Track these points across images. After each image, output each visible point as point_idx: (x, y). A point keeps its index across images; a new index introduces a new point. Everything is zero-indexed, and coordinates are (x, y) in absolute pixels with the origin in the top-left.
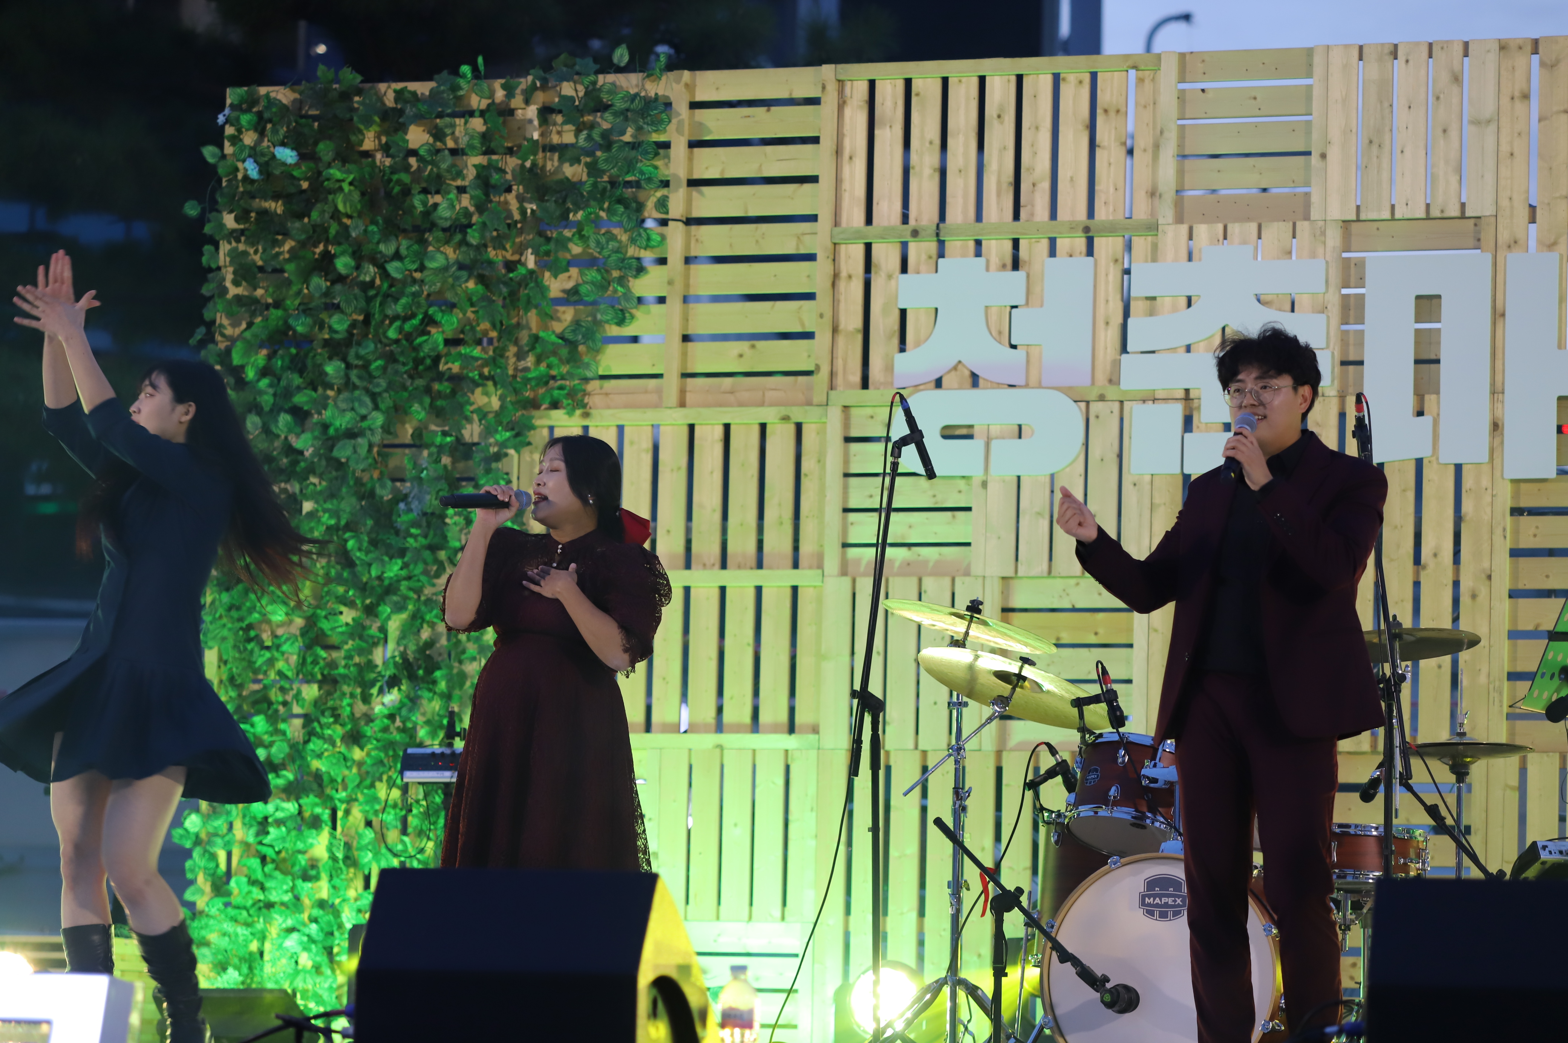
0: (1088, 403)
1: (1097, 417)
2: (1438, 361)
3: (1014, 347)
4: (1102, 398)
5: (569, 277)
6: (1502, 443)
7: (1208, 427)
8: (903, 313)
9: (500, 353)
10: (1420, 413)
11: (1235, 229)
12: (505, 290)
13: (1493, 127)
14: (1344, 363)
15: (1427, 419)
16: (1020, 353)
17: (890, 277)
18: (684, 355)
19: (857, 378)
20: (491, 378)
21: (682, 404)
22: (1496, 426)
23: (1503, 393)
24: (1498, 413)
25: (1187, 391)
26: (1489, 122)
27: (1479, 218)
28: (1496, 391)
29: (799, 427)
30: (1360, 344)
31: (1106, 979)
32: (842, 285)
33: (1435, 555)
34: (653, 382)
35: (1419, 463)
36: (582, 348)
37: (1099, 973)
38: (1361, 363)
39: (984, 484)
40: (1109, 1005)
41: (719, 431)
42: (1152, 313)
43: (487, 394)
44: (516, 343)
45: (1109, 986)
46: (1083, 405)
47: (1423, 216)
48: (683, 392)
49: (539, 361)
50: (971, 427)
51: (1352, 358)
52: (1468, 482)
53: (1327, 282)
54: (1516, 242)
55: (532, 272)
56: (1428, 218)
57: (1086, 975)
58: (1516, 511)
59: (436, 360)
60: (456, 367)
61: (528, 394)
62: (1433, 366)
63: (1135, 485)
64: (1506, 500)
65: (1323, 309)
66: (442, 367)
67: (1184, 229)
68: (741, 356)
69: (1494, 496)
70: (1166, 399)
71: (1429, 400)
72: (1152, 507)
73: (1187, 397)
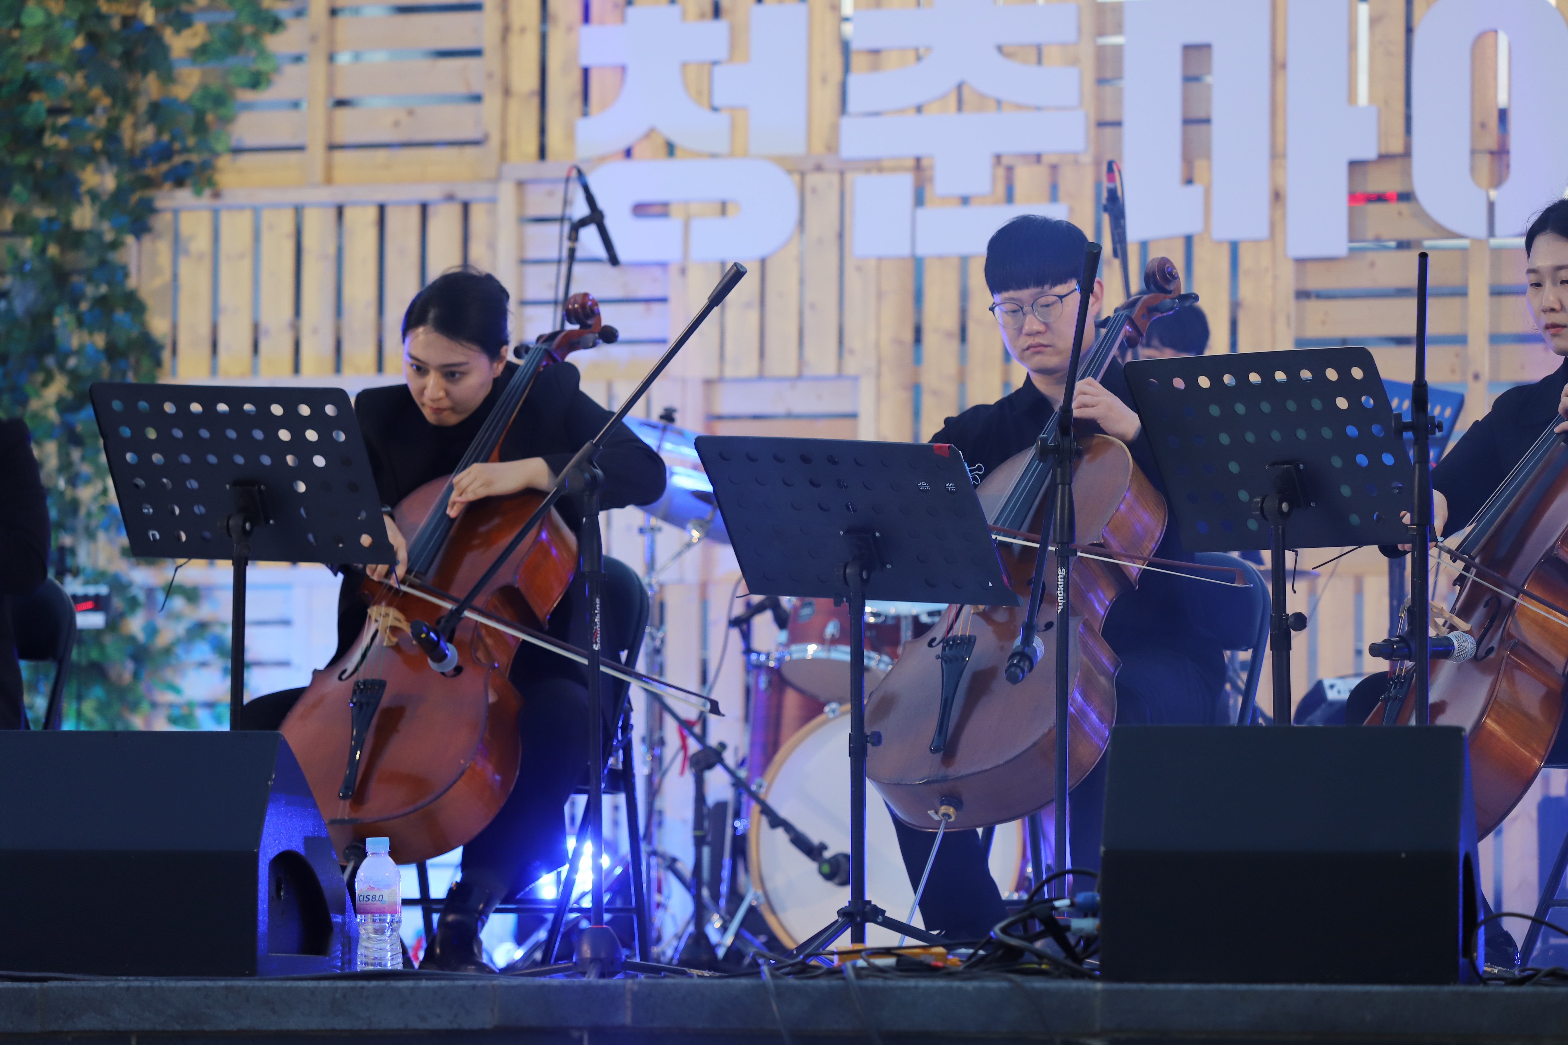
0: (803, 174)
1: (814, 191)
2: (1207, 121)
3: (715, 109)
4: (819, 168)
5: (195, 35)
6: (1284, 216)
7: (944, 200)
8: (586, 72)
9: (114, 123)
10: (1189, 181)
12: (119, 49)
14: (1101, 124)
15: (1197, 190)
16: (723, 118)
17: (570, 29)
18: (330, 123)
19: (533, 148)
20: (105, 152)
21: (329, 180)
22: (1277, 197)
23: (1284, 156)
24: (1280, 181)
25: (918, 160)
28: (1277, 155)
29: (466, 207)
30: (1119, 101)
31: (823, 847)
32: (514, 39)
34: (294, 157)
35: (1189, 240)
36: (210, 117)
37: (815, 839)
38: (1118, 124)
39: (683, 271)
40: (828, 877)
41: (372, 214)
42: (875, 67)
43: (99, 170)
44: (133, 110)
45: (827, 854)
46: (797, 177)
48: (329, 168)
49: (159, 132)
50: (665, 205)
51: (1110, 116)
52: (1246, 261)
53: (1080, 31)
55: (149, 29)
57: (800, 842)
58: (1302, 295)
59: (40, 132)
60: (62, 142)
61: (149, 171)
62: (1203, 128)
63: (859, 269)
64: (1288, 282)
65: (1075, 61)
66: (49, 140)
68: (397, 124)
69: (1275, 278)
70: (894, 169)
71: (1200, 165)
72: (880, 296)
73: (919, 166)
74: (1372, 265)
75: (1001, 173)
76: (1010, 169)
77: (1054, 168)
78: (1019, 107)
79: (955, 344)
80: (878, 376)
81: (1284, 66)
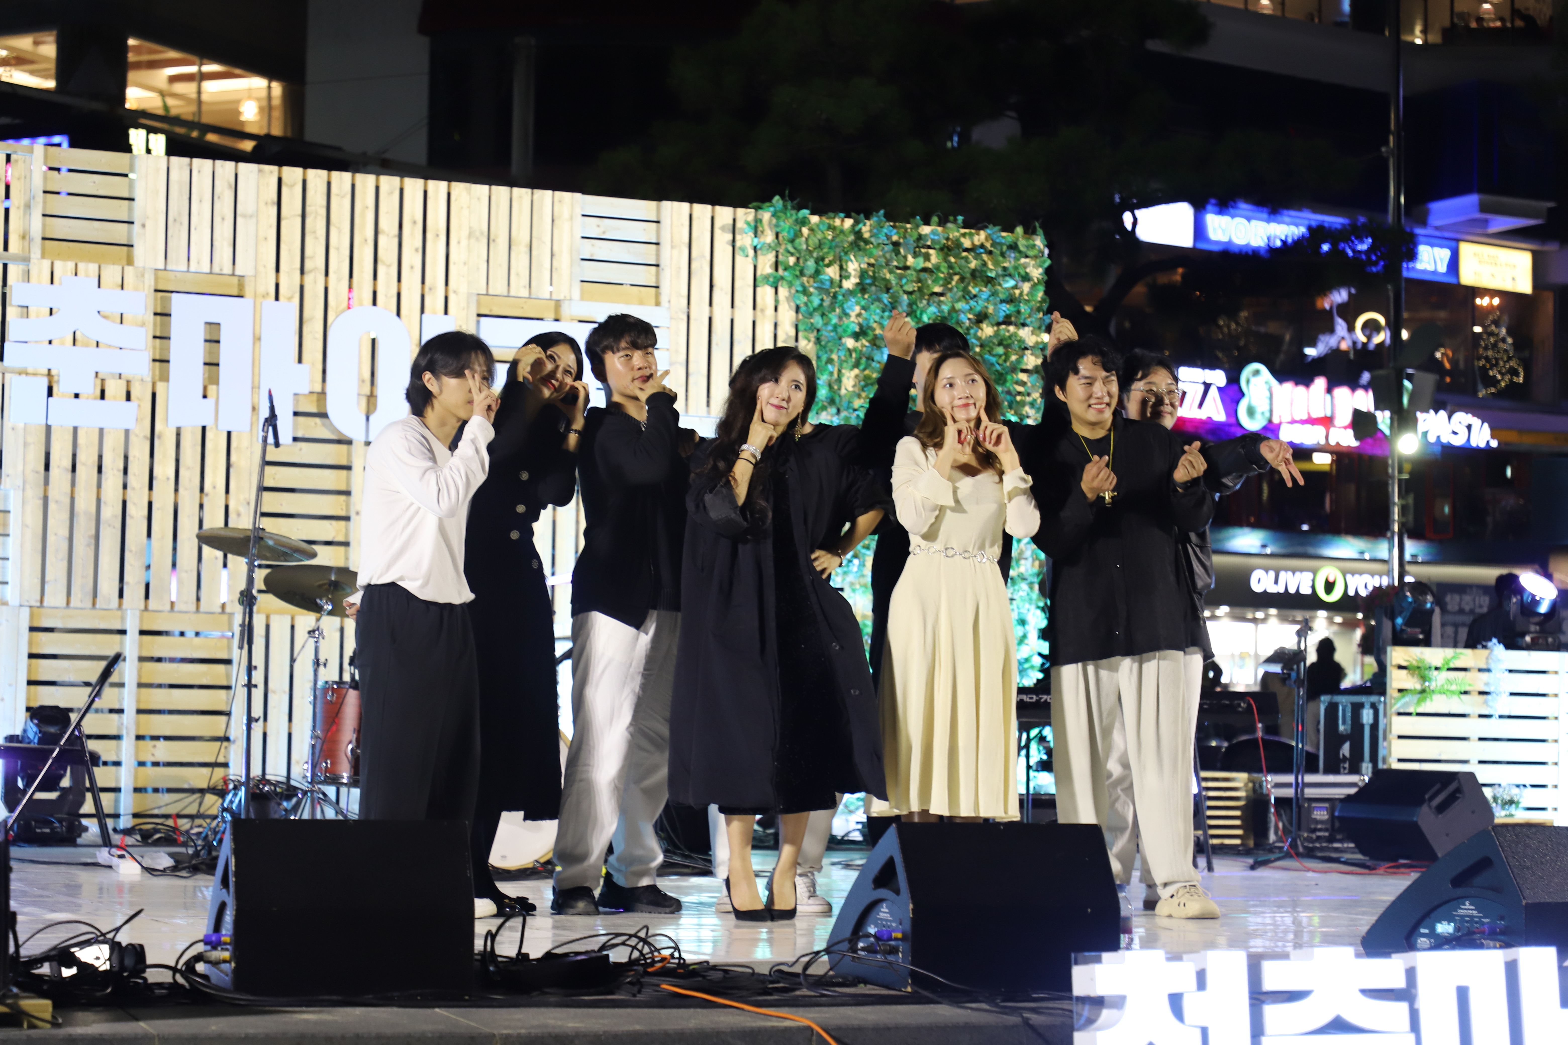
2: (218, 365)
7: (65, 394)
10: (205, 396)
11: (81, 266)
13: (254, 220)
14: (157, 361)
15: (210, 402)
22: (254, 409)
23: (259, 388)
24: (256, 401)
26: (251, 216)
27: (243, 276)
28: (255, 387)
30: (168, 350)
33: (214, 487)
35: (204, 428)
38: (167, 362)
42: (23, 316)
47: (208, 271)
51: (161, 357)
54: (267, 294)
56: (211, 273)
62: (215, 368)
63: (13, 429)
64: (259, 455)
65: (142, 326)
67: (46, 264)
69: (251, 453)
70: (35, 374)
71: (212, 389)
72: (26, 444)
73: (49, 374)
74: (301, 449)
75: (99, 382)
76: (103, 380)
77: (128, 382)
78: (110, 346)
79: (69, 475)
80: (24, 490)
81: (259, 339)
